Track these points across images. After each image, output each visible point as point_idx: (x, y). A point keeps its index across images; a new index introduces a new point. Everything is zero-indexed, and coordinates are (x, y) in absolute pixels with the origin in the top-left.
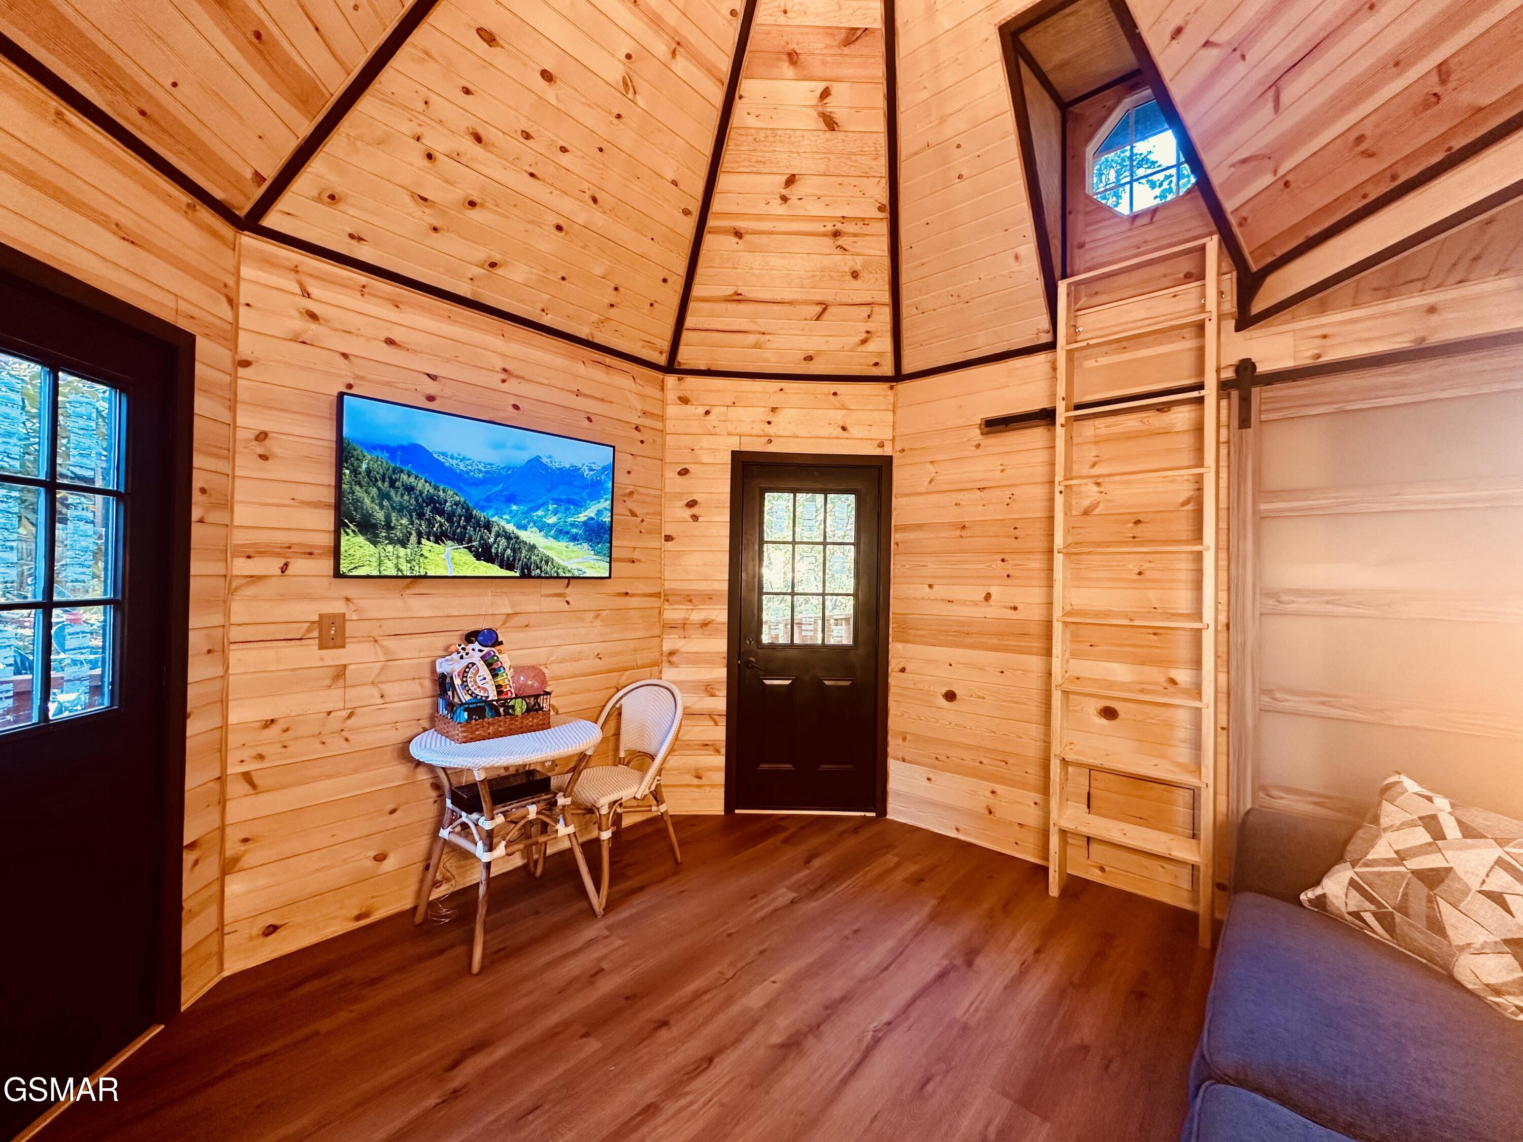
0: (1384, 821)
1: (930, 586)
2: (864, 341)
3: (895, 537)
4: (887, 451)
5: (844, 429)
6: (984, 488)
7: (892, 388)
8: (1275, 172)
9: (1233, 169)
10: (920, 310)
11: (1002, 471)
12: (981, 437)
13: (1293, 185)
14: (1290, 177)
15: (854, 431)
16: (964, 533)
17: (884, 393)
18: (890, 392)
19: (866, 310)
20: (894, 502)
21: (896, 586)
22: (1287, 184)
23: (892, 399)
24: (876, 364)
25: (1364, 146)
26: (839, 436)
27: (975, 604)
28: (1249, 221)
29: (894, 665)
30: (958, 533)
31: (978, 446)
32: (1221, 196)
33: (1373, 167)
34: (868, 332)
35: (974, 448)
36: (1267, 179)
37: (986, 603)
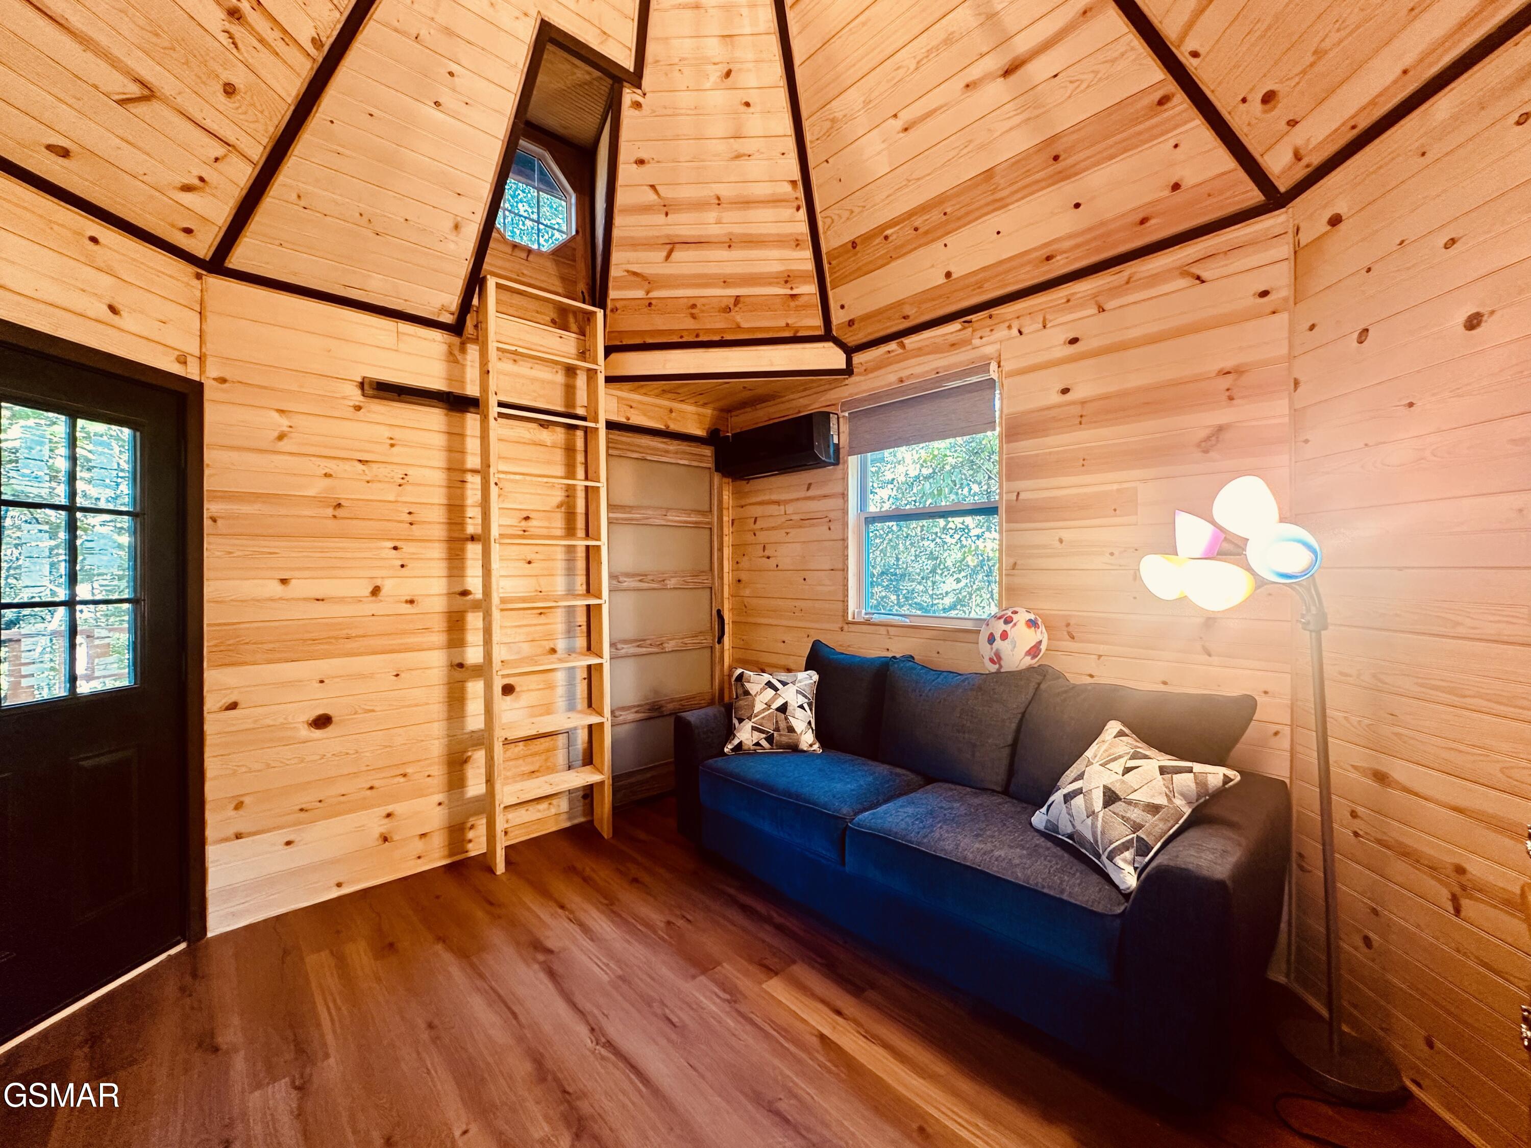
0: (753, 692)
1: (284, 581)
2: (187, 188)
3: (210, 508)
4: (192, 372)
5: (113, 309)
6: (367, 461)
7: (199, 277)
8: (647, 293)
9: (626, 274)
10: (302, 203)
11: (392, 445)
12: (361, 398)
13: (653, 307)
14: (653, 302)
15: (127, 321)
16: (339, 513)
17: (186, 279)
18: (196, 283)
19: (220, 151)
20: (209, 456)
21: (211, 583)
22: (650, 304)
23: (198, 294)
24: (188, 231)
25: (694, 311)
26: (102, 318)
27: (359, 600)
28: (619, 311)
29: (212, 702)
30: (330, 512)
31: (358, 408)
32: (611, 284)
33: (690, 324)
34: (202, 179)
35: (352, 409)
36: (640, 294)
37: (374, 598)
